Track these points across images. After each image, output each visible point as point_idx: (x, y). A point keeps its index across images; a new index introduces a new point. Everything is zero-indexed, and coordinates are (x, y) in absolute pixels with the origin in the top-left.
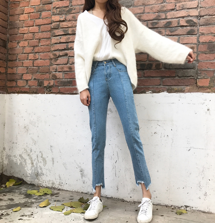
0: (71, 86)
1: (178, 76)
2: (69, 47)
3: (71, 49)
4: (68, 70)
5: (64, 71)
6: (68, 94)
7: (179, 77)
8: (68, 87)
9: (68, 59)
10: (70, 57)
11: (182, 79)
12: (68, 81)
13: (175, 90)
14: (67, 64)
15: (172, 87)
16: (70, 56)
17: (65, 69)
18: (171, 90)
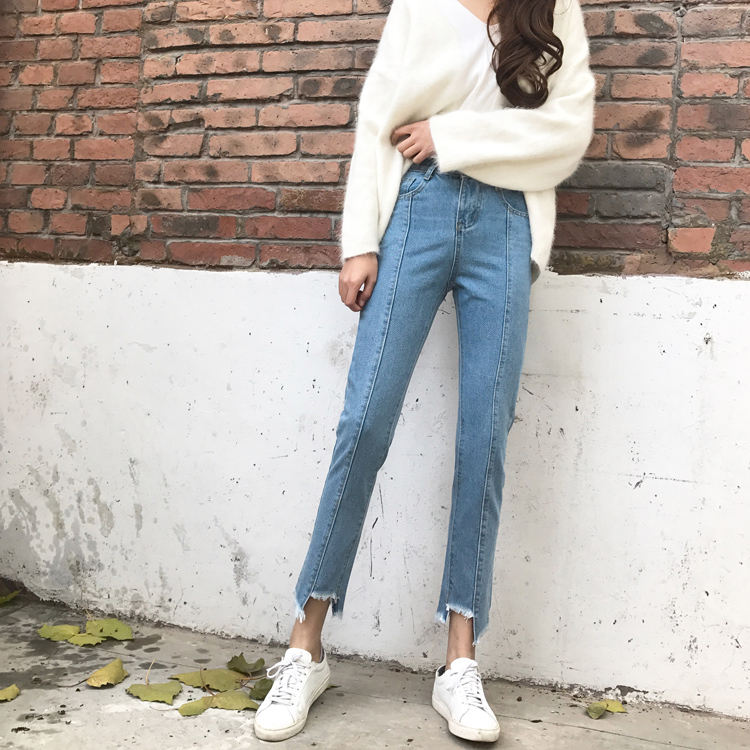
0: (213, 238)
1: (597, 212)
2: (210, 93)
3: (215, 102)
4: (203, 178)
5: (187, 183)
6: (201, 267)
7: (603, 218)
8: (202, 241)
9: (206, 136)
10: (211, 132)
11: (613, 224)
12: (200, 218)
13: (585, 263)
14: (199, 157)
15: (574, 252)
16: (210, 128)
17: (193, 172)
18: (568, 263)
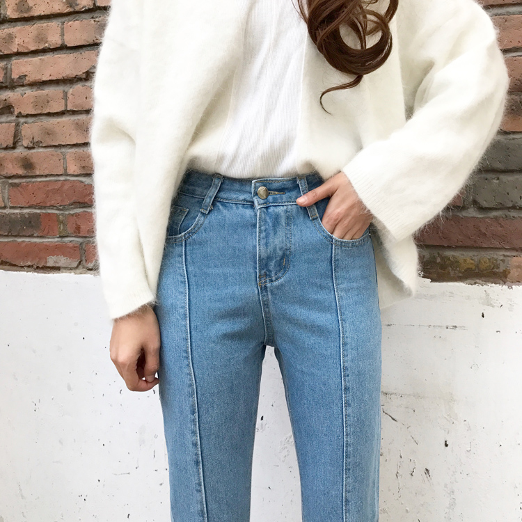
0: (38, 237)
2: (15, 76)
3: (23, 86)
4: (21, 172)
5: (6, 177)
6: (30, 268)
7: (482, 209)
8: (27, 240)
9: (17, 125)
10: (22, 120)
11: (496, 218)
12: (22, 215)
14: (14, 148)
15: (449, 253)
16: (20, 115)
17: (10, 166)
18: (443, 267)
